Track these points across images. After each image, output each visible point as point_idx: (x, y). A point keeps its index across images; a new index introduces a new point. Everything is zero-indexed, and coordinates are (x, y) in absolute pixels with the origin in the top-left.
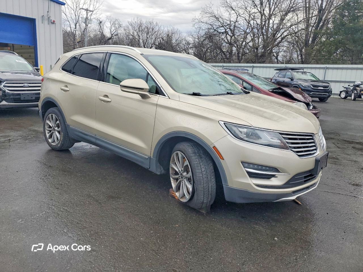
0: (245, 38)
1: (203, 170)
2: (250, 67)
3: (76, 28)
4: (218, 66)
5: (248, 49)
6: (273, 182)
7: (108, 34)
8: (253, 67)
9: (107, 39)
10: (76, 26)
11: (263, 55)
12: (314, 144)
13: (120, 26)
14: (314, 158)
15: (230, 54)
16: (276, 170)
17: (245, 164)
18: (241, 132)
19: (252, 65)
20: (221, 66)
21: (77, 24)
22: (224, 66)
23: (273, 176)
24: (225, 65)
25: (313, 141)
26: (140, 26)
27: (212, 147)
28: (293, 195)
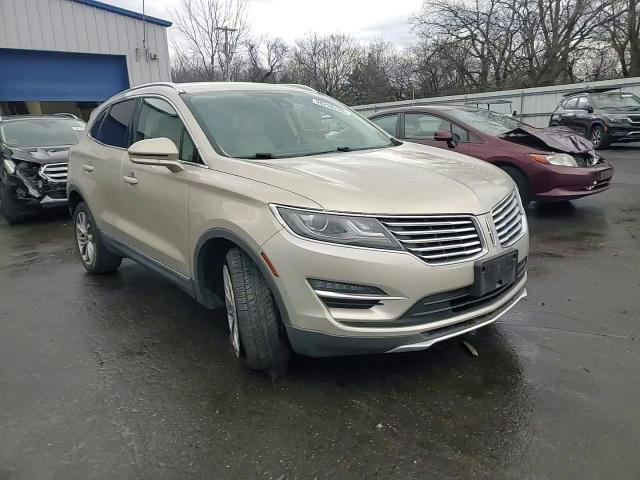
0: (509, 42)
1: (250, 297)
2: (517, 96)
3: (213, 61)
4: (458, 101)
5: (514, 63)
6: (376, 314)
7: (266, 66)
8: (524, 95)
9: (264, 74)
10: (212, 59)
11: (545, 70)
12: (475, 236)
13: (284, 49)
14: (472, 264)
15: (481, 75)
16: (378, 291)
17: (314, 282)
18: (304, 222)
19: (519, 91)
20: (462, 100)
21: (213, 55)
22: (467, 100)
23: (376, 302)
24: (470, 96)
25: (473, 229)
26: (316, 45)
27: (259, 253)
28: (425, 338)
